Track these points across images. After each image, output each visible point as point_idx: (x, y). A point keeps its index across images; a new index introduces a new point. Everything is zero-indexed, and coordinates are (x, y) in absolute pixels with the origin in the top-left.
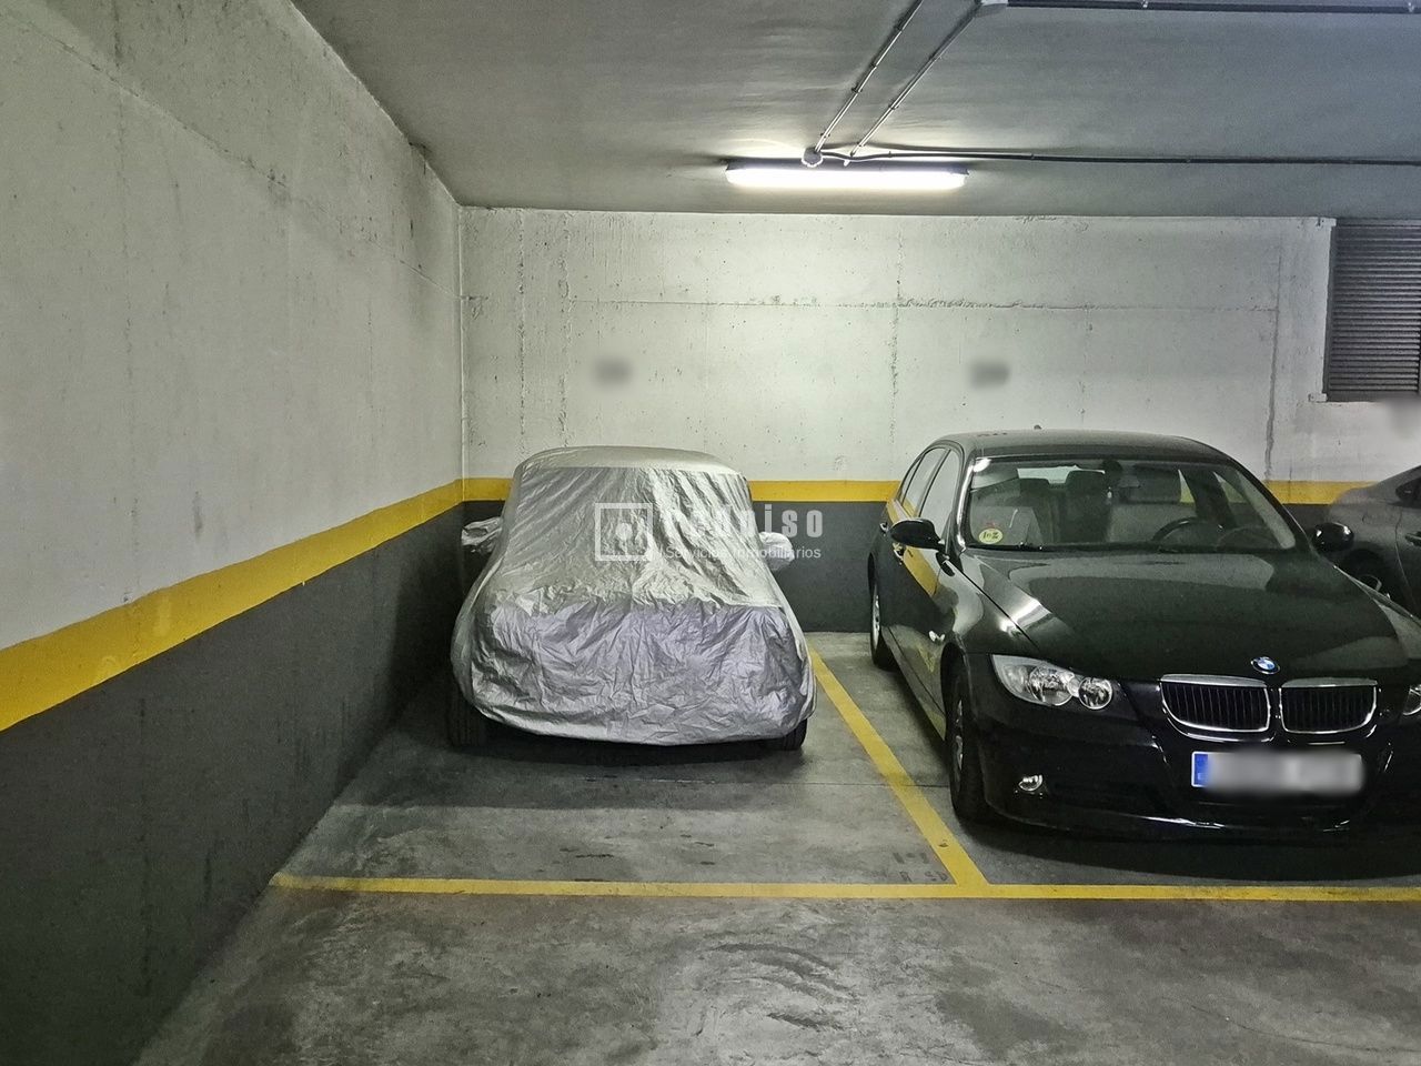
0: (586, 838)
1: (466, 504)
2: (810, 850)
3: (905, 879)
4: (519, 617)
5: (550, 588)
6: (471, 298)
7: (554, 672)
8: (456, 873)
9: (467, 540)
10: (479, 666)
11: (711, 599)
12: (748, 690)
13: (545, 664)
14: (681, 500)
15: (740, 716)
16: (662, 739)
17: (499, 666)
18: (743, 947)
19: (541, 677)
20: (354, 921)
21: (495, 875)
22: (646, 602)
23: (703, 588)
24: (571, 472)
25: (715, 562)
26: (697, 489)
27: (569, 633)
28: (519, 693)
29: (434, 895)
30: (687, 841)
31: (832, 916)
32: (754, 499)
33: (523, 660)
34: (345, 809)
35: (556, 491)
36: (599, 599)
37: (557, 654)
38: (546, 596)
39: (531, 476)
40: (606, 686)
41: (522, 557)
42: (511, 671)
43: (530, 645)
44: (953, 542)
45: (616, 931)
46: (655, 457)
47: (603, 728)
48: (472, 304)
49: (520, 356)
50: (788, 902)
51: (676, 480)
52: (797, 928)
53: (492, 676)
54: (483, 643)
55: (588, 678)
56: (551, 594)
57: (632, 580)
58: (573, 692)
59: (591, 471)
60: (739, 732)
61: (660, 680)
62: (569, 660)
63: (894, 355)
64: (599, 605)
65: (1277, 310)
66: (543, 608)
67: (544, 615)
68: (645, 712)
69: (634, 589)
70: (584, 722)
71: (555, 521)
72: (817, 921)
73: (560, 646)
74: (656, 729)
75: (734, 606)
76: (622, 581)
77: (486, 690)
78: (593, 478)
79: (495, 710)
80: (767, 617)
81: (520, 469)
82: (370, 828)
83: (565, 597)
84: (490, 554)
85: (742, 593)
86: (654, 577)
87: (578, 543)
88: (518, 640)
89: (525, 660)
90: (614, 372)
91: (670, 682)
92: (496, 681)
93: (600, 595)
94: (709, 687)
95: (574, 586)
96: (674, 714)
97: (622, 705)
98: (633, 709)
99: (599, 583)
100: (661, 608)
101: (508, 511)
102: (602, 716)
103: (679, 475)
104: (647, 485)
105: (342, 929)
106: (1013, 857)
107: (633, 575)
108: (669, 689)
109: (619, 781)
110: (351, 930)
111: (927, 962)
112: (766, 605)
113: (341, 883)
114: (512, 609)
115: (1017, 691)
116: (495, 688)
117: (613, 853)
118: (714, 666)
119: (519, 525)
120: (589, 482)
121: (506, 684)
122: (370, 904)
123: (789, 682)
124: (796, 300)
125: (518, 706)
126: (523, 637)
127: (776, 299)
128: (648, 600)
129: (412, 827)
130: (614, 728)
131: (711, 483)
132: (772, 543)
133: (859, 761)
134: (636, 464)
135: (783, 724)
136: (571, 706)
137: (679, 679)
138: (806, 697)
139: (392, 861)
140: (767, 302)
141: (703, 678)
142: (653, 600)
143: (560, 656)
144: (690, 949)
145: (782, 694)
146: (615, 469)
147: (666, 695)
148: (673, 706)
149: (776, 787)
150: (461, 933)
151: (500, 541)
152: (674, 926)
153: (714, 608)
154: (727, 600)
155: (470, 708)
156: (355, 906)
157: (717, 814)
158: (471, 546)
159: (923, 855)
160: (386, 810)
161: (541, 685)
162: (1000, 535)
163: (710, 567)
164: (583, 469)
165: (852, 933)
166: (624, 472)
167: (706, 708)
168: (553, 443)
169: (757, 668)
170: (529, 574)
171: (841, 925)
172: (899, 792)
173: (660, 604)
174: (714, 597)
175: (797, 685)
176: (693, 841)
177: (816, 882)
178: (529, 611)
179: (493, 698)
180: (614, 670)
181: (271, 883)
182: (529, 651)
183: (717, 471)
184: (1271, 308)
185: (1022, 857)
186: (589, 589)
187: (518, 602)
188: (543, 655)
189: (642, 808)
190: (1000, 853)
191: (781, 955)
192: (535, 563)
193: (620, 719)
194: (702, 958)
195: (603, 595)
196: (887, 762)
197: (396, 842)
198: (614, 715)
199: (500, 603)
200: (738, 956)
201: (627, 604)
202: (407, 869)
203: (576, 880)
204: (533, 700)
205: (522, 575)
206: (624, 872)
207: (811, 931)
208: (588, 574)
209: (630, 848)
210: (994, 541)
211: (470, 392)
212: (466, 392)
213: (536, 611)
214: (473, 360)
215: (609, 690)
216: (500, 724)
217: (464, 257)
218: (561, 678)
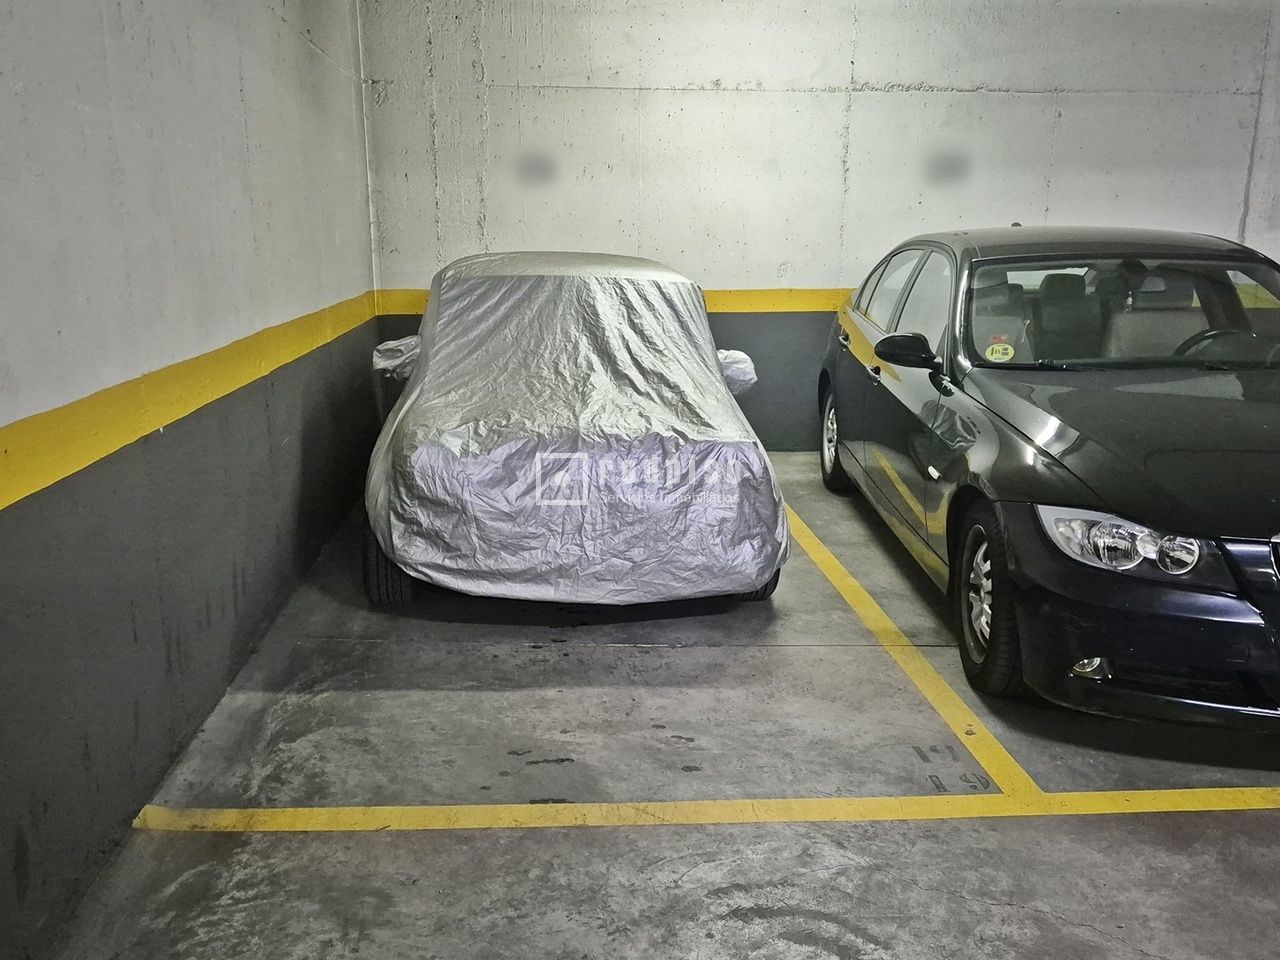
0: (538, 733)
1: (379, 319)
2: (813, 744)
3: (940, 788)
4: (445, 459)
5: (481, 423)
6: (373, 82)
7: (489, 523)
8: (379, 797)
9: (380, 363)
10: (400, 517)
11: (672, 433)
12: (718, 540)
13: (479, 514)
14: (628, 313)
15: (708, 569)
16: (617, 598)
17: (423, 517)
18: (761, 912)
19: (474, 530)
20: (242, 885)
21: (427, 797)
22: (597, 439)
23: (663, 421)
24: (500, 281)
25: (673, 388)
26: (646, 300)
27: (507, 475)
28: (448, 548)
29: (350, 835)
30: (661, 734)
31: (862, 851)
32: (709, 311)
33: (454, 510)
34: (241, 698)
35: (483, 304)
36: (540, 435)
37: (491, 502)
38: (476, 432)
39: (451, 287)
40: (552, 540)
41: (444, 384)
42: (438, 523)
43: (460, 492)
44: (953, 362)
45: (590, 889)
46: (594, 263)
47: (549, 587)
48: (376, 87)
49: (432, 149)
50: (802, 830)
51: (621, 290)
52: (823, 875)
53: (415, 528)
54: (402, 490)
55: (531, 530)
56: (483, 431)
57: (577, 411)
58: (514, 547)
59: (522, 279)
60: (706, 587)
61: (615, 530)
62: (507, 509)
63: (846, 147)
64: (541, 443)
65: (1260, 93)
66: (474, 447)
67: (476, 456)
68: (599, 567)
69: (582, 424)
70: (527, 581)
71: (481, 341)
72: (846, 860)
73: (495, 493)
74: (612, 586)
75: (701, 442)
76: (566, 413)
77: (409, 544)
78: (526, 287)
79: (420, 568)
80: (740, 454)
81: (439, 279)
82: (271, 727)
83: (500, 434)
84: (407, 379)
85: (709, 426)
86: (603, 408)
87: (511, 365)
88: (445, 489)
89: (455, 509)
90: (537, 169)
91: (628, 533)
92: (420, 534)
93: (541, 431)
94: (673, 538)
95: (509, 420)
96: (632, 569)
97: (572, 560)
98: (585, 564)
99: (540, 419)
100: (615, 445)
101: (426, 327)
102: (546, 573)
103: (625, 284)
104: (588, 295)
105: (225, 900)
106: (1058, 749)
107: (578, 406)
108: (626, 541)
109: (569, 647)
110: (237, 901)
111: (1006, 930)
112: (737, 439)
113: (227, 819)
114: (435, 449)
115: (1073, 551)
116: (419, 542)
117: (573, 756)
118: (679, 513)
119: (440, 344)
120: (520, 294)
121: (433, 538)
122: (265, 855)
123: (764, 530)
124: (738, 84)
125: (448, 563)
126: (451, 483)
127: (717, 83)
128: (599, 436)
129: (322, 724)
130: (562, 587)
131: (662, 293)
132: (732, 363)
133: (841, 613)
134: (573, 272)
135: (758, 576)
136: (510, 562)
137: (638, 529)
138: (780, 544)
139: (297, 780)
140: (708, 86)
141: (666, 528)
142: (605, 436)
143: (496, 505)
144: (691, 919)
145: (756, 543)
146: (550, 277)
147: (622, 548)
148: (630, 560)
149: (753, 651)
150: (385, 899)
151: (419, 362)
152: (664, 877)
153: (677, 445)
154: (692, 435)
155: (390, 565)
156: (244, 857)
157: (692, 692)
158: (385, 371)
159: (950, 748)
160: (293, 699)
161: (475, 539)
162: (1011, 352)
163: (668, 394)
164: (512, 277)
165: (896, 880)
166: (560, 282)
167: (670, 562)
168: (473, 249)
169: (729, 514)
170: (454, 404)
171: (878, 868)
172: (896, 654)
173: (612, 440)
174: (675, 430)
175: (772, 530)
176: (668, 733)
177: (830, 795)
178: (457, 451)
179: (418, 556)
180: (561, 520)
181: (136, 823)
182: (458, 499)
183: (666, 279)
184: (1253, 91)
185: (1072, 748)
186: (528, 424)
187: (443, 440)
188: (475, 504)
189: (602, 685)
190: (1042, 743)
191: (813, 925)
192: (462, 391)
193: (569, 577)
194: (710, 935)
195: (544, 430)
196: (872, 614)
197: (302, 747)
198: (562, 571)
199: (421, 442)
200: (758, 928)
201: (573, 440)
202: (316, 793)
203: (533, 802)
204: (466, 556)
205: (447, 406)
206: (589, 789)
207: (842, 880)
208: (525, 405)
209: (592, 748)
210: (1005, 359)
211: (378, 192)
212: (373, 191)
213: (465, 452)
214: (379, 154)
215: (555, 544)
216: (428, 583)
217: (364, 33)
218: (498, 531)
